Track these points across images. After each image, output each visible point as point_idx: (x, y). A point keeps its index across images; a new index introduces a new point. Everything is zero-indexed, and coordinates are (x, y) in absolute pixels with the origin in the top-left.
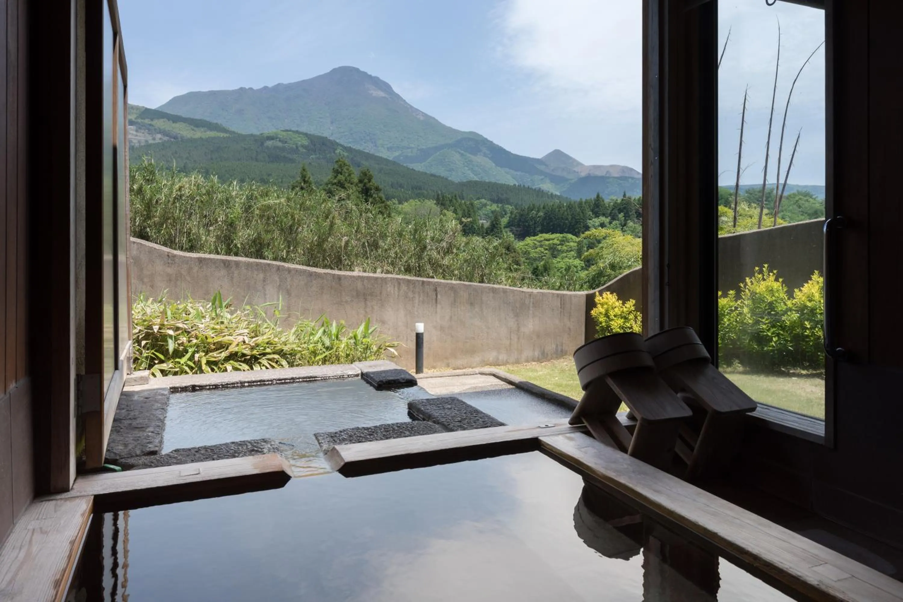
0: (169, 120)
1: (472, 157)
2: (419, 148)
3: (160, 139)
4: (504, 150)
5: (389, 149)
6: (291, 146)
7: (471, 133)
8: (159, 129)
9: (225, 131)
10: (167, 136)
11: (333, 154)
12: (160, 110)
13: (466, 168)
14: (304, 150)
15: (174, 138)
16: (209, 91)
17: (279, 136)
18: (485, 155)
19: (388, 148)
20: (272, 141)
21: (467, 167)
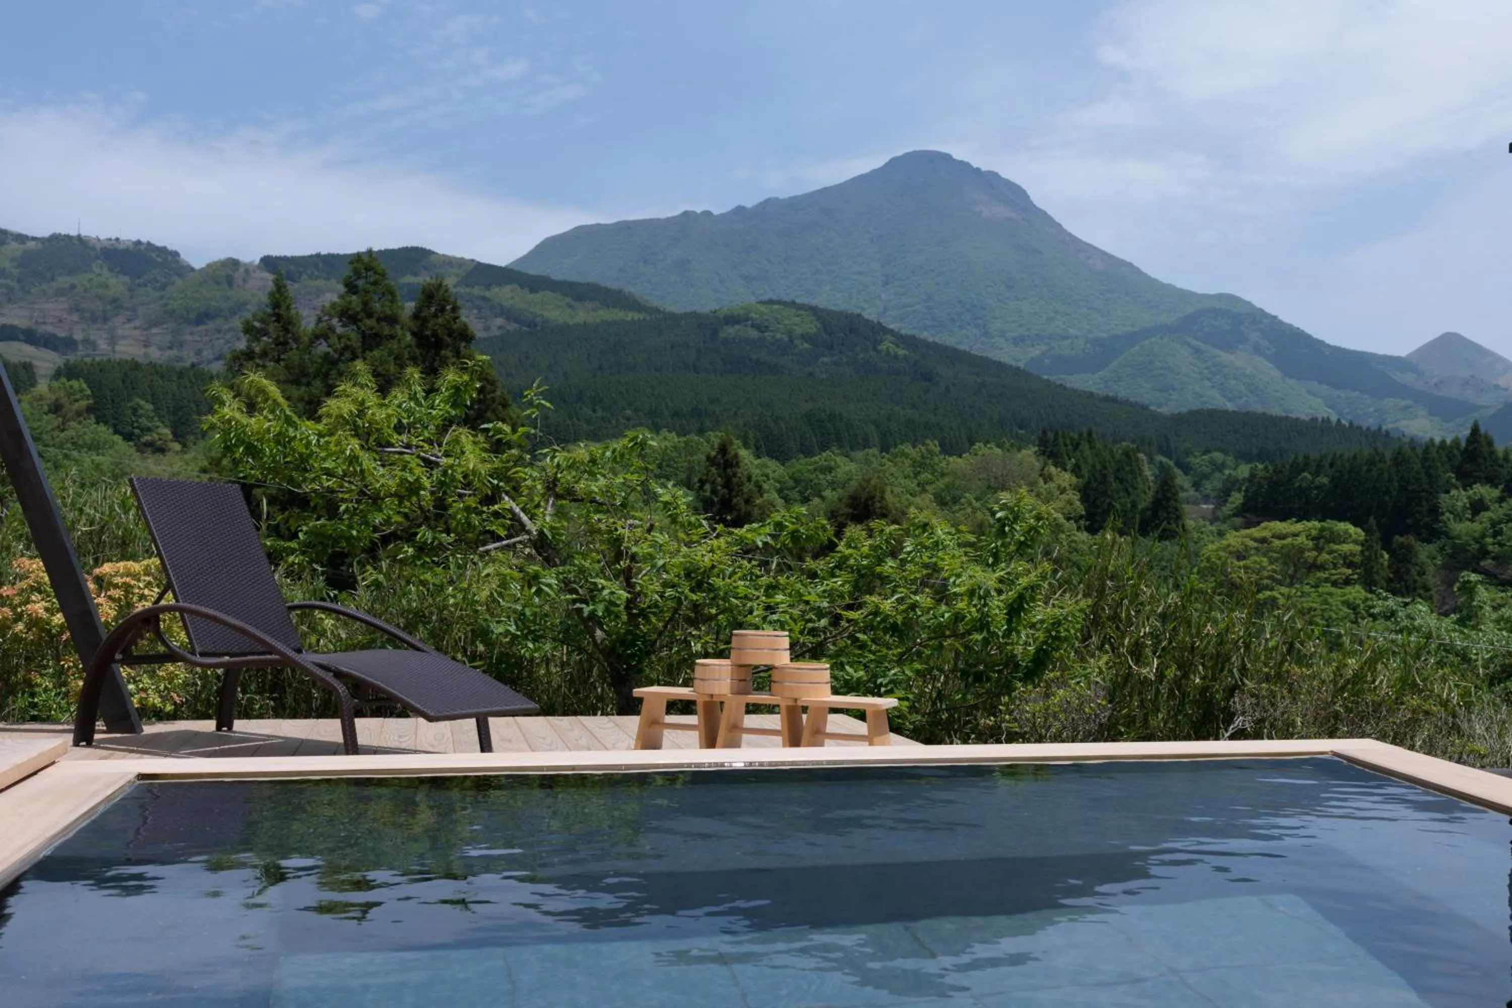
0: (522, 288)
1: (1225, 357)
2: (1090, 336)
3: (500, 327)
4: (1308, 337)
5: (1018, 341)
6: (779, 336)
7: (1220, 297)
8: (501, 306)
9: (635, 305)
10: (516, 321)
11: (872, 353)
12: (516, 269)
13: (1207, 383)
14: (806, 345)
15: (529, 326)
16: (618, 223)
17: (753, 315)
18: (1257, 350)
19: (1014, 339)
20: (737, 327)
21: (1209, 379)
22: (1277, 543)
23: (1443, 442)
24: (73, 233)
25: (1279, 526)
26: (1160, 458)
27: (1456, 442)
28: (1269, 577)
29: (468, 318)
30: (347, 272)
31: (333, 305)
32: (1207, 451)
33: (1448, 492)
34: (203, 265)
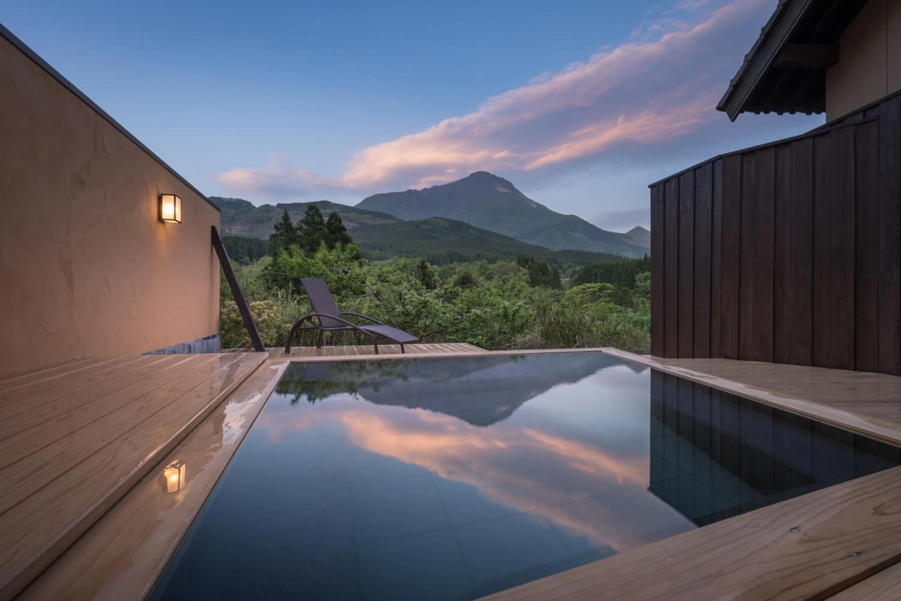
0: (359, 213)
1: (572, 234)
2: (532, 228)
4: (597, 228)
6: (437, 228)
8: (353, 219)
9: (395, 219)
10: (358, 224)
11: (467, 233)
14: (446, 231)
15: (361, 225)
16: (388, 193)
17: (430, 222)
18: (581, 232)
19: (509, 229)
20: (425, 225)
22: (588, 290)
23: (637, 259)
24: (217, 196)
25: (588, 285)
26: (553, 264)
27: (640, 260)
28: (586, 300)
29: (344, 223)
30: (306, 209)
31: (303, 220)
32: (567, 262)
33: (638, 274)
34: (259, 206)
